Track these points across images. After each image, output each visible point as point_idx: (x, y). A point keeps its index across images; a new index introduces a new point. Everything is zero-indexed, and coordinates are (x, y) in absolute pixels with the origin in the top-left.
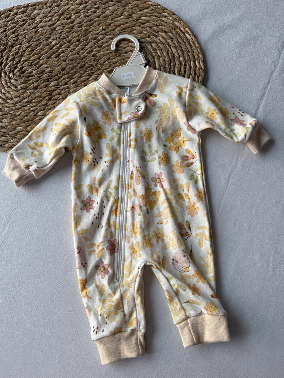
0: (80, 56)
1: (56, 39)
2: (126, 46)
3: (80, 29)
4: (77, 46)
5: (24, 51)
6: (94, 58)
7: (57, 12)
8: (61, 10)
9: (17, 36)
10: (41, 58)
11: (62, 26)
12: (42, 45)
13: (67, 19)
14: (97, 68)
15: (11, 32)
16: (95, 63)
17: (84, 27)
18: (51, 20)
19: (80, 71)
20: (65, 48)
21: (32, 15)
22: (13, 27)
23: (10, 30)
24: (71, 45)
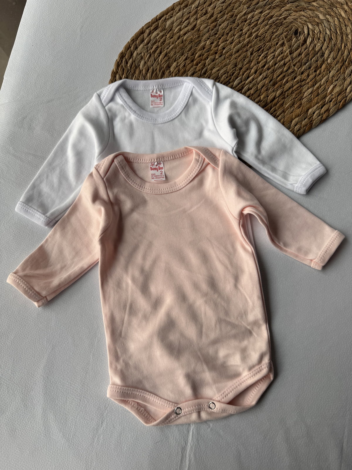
0: (243, 44)
1: (208, 39)
2: (281, 12)
3: (225, 18)
4: (234, 35)
5: (184, 66)
6: (259, 38)
7: (190, 13)
8: (193, 9)
9: (166, 55)
10: (207, 64)
11: (204, 23)
12: (198, 51)
13: (205, 14)
14: (267, 47)
15: (158, 54)
16: (262, 44)
17: (227, 14)
18: (189, 23)
19: (253, 58)
20: (224, 43)
21: (166, 27)
22: (156, 48)
23: (154, 52)
24: (227, 38)
